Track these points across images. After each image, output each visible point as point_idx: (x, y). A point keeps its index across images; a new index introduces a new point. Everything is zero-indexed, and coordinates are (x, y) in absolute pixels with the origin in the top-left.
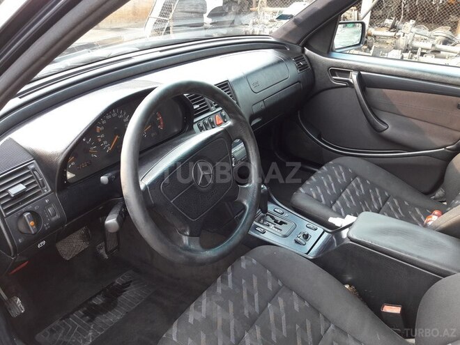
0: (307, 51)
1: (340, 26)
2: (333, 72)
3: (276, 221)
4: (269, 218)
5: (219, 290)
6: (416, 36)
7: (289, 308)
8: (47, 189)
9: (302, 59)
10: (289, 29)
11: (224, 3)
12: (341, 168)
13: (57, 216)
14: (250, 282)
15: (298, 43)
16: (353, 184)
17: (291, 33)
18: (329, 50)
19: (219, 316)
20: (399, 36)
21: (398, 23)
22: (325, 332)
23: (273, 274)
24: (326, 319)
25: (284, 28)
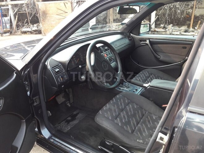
0: (131, 34)
1: (141, 26)
2: (141, 41)
3: (126, 87)
4: (124, 86)
5: (111, 102)
6: (173, 30)
7: (133, 107)
8: (64, 71)
9: (130, 37)
10: (125, 28)
11: (96, 23)
12: (146, 72)
13: (67, 78)
14: (120, 100)
15: (128, 32)
16: (151, 76)
17: (125, 29)
18: (139, 34)
19: (113, 108)
20: (167, 31)
21: (166, 26)
22: (145, 113)
23: (127, 98)
24: (145, 110)
25: (123, 28)
